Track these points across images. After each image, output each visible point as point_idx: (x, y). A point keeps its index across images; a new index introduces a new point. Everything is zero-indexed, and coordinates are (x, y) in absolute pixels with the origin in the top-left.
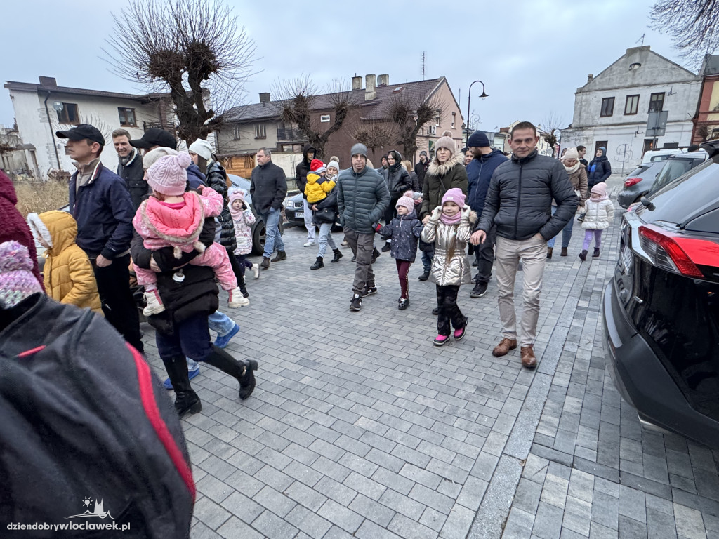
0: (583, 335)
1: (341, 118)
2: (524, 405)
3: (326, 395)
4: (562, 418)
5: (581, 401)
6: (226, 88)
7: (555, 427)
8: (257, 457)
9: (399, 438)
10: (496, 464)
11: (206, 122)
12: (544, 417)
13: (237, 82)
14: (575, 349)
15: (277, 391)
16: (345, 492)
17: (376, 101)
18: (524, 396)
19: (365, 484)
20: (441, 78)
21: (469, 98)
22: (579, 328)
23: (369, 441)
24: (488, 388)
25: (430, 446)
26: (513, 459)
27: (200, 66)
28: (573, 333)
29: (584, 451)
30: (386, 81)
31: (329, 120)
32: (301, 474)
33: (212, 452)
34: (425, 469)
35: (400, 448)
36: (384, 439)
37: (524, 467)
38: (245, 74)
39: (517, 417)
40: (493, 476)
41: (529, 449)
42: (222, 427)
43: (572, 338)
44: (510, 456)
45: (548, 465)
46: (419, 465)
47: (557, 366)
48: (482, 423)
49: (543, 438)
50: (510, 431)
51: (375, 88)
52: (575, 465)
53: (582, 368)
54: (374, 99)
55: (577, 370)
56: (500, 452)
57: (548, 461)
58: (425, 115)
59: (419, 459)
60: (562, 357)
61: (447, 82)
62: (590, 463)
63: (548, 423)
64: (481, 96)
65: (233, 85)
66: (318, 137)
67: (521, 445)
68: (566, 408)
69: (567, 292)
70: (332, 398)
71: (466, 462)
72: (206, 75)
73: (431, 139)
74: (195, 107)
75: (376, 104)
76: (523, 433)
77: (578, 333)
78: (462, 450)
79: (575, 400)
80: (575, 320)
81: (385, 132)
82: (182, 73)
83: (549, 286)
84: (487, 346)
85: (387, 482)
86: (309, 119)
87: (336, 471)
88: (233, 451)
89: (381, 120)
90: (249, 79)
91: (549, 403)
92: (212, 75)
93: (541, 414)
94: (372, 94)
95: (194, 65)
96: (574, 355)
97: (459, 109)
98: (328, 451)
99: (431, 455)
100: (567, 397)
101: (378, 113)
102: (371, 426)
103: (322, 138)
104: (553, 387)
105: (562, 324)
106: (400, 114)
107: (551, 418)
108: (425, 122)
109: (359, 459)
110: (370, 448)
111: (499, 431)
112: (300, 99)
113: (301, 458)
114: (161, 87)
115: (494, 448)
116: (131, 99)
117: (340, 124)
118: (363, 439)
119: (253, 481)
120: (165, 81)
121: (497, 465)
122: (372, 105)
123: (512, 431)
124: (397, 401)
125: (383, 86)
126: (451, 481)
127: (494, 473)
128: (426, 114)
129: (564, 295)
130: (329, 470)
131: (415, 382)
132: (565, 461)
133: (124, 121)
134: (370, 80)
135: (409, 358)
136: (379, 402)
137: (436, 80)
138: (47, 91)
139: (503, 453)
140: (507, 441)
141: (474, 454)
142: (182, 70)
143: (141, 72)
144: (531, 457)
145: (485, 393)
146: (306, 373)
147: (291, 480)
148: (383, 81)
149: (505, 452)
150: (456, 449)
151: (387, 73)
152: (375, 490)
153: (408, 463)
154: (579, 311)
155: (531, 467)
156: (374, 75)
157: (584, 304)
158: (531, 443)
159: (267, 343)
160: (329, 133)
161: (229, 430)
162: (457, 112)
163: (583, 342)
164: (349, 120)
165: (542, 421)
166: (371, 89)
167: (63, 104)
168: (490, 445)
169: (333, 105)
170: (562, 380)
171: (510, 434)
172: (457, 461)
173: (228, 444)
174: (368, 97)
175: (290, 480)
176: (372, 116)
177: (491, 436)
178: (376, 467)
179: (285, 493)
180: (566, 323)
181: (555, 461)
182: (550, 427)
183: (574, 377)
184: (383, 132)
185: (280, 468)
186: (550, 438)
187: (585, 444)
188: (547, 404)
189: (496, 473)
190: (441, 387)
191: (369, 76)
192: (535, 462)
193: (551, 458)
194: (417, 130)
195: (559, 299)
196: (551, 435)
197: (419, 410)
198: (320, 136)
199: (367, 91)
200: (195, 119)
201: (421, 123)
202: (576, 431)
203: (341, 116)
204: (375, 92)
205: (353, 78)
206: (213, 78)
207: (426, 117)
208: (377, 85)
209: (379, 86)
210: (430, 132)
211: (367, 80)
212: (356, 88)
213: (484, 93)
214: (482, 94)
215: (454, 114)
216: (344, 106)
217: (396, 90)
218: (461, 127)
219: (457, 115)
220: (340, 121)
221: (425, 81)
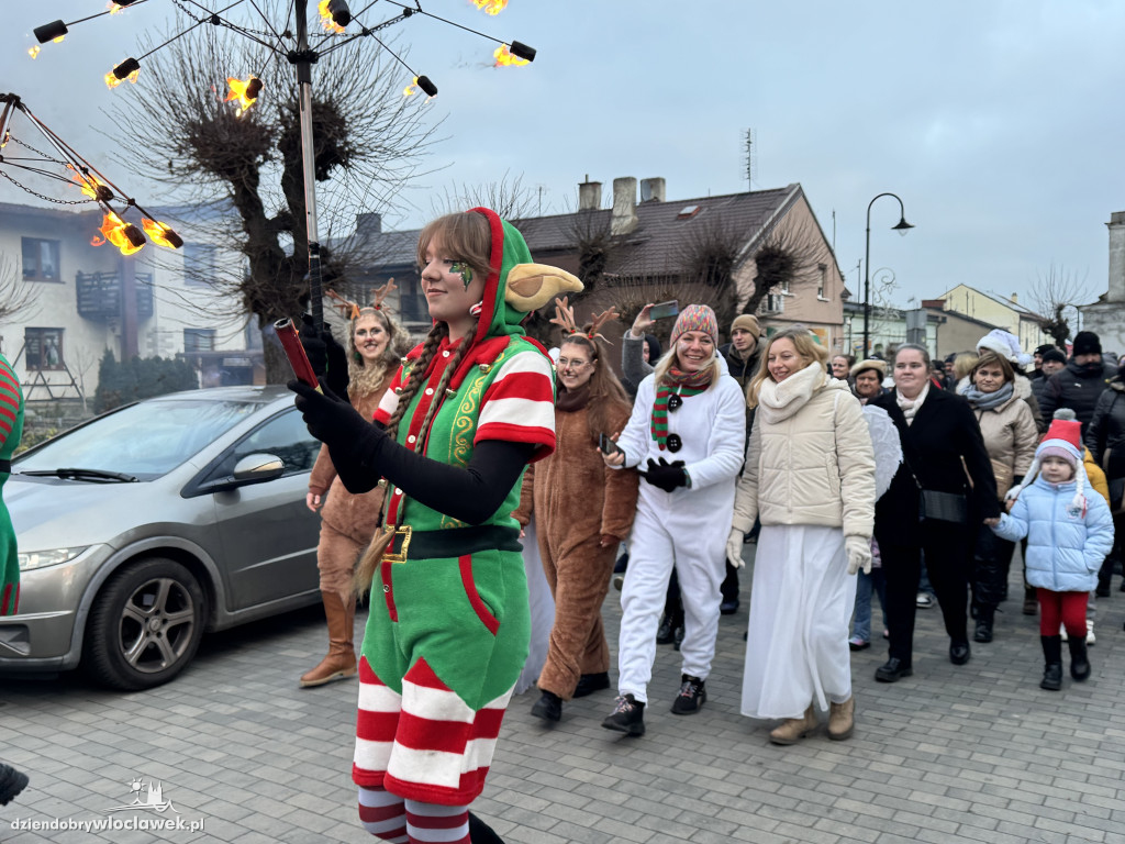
1: (592, 274)
17: (639, 237)
20: (791, 187)
21: (868, 230)
30: (658, 192)
51: (636, 209)
61: (804, 197)
64: (897, 228)
72: (327, 171)
73: (771, 324)
75: (635, 244)
82: (260, 164)
89: (675, 278)
92: (338, 172)
94: (628, 221)
97: (833, 256)
106: (715, 267)
108: (775, 283)
117: (590, 285)
122: (632, 243)
125: (652, 203)
128: (776, 267)
133: (31, 268)
134: (624, 190)
137: (781, 192)
142: (261, 159)
143: (182, 162)
148: (652, 193)
156: (634, 179)
162: (829, 262)
166: (629, 211)
174: (619, 226)
191: (621, 183)
199: (617, 212)
201: (766, 285)
203: (592, 268)
204: (636, 218)
205: (581, 185)
206: (340, 178)
207: (777, 273)
208: (639, 200)
209: (644, 204)
210: (770, 307)
211: (616, 190)
212: (588, 207)
213: (903, 220)
214: (898, 222)
215: (823, 268)
216: (601, 246)
217: (683, 212)
218: (838, 298)
219: (829, 271)
220: (592, 279)
221: (753, 193)
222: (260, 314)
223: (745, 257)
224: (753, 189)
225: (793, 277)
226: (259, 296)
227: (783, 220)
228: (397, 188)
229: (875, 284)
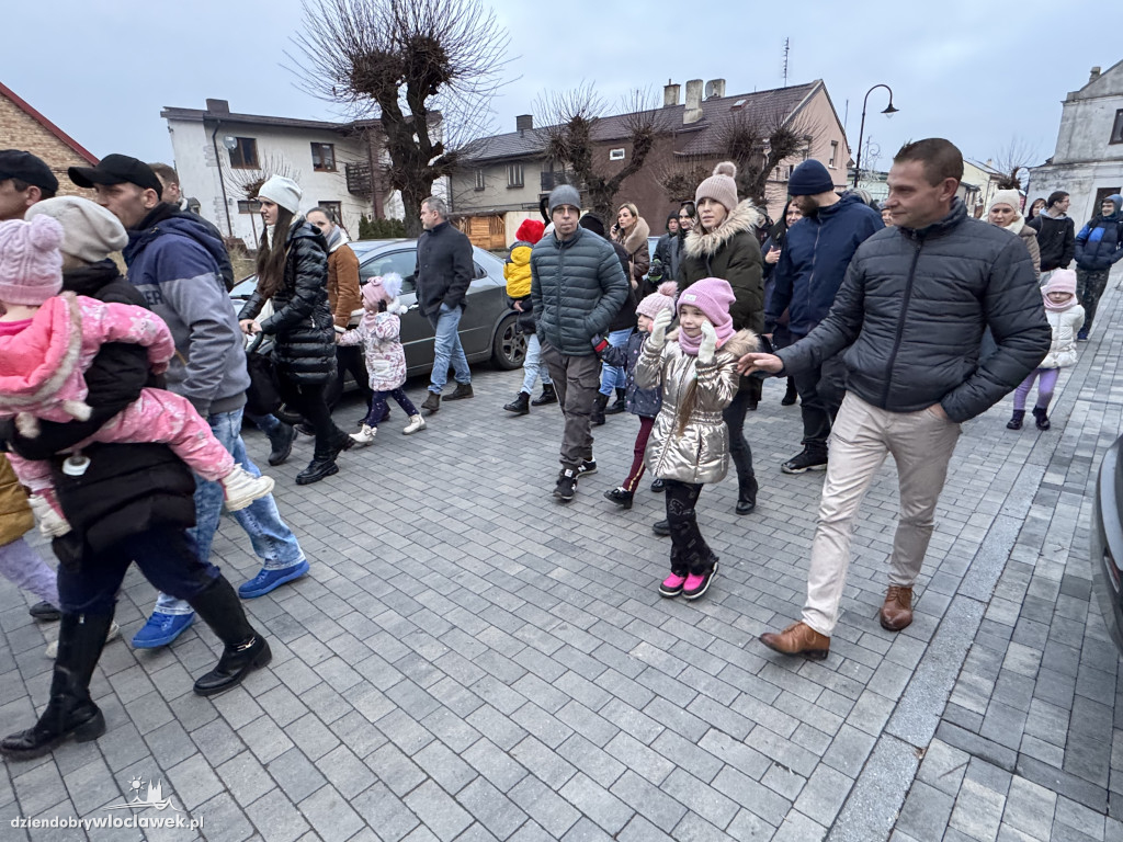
0: (1049, 535)
2: (929, 650)
3: (587, 601)
4: (999, 682)
5: (1039, 654)
6: (462, 108)
7: (986, 697)
8: (472, 688)
9: (703, 684)
10: (870, 749)
11: (431, 162)
12: (965, 676)
13: (480, 97)
14: (1032, 560)
15: (513, 586)
16: (608, 763)
17: (702, 125)
18: (930, 635)
19: (639, 754)
20: (815, 83)
21: (864, 114)
22: (1042, 521)
23: (653, 683)
24: (864, 614)
25: (754, 704)
26: (903, 744)
27: (424, 74)
28: (1031, 531)
29: (1040, 746)
30: (719, 90)
31: (621, 157)
32: (539, 724)
33: (408, 673)
34: (743, 742)
35: (703, 702)
36: (677, 683)
37: (921, 761)
38: (492, 84)
39: (916, 670)
40: (863, 769)
41: (933, 729)
42: (424, 635)
43: (1027, 537)
44: (896, 737)
45: (968, 763)
46: (734, 734)
47: (996, 586)
48: (849, 675)
49: (961, 714)
50: (899, 695)
51: (701, 101)
52: (1020, 769)
53: (1044, 594)
54: (703, 119)
55: (1034, 597)
56: (879, 729)
57: (968, 756)
58: (783, 145)
59: (735, 725)
60: (1007, 571)
61: (825, 89)
62: (1050, 770)
63: (974, 689)
64: (886, 111)
65: (474, 102)
66: (603, 184)
67: (919, 723)
68: (1010, 664)
69: (1023, 457)
70: (598, 607)
71: (816, 739)
72: (434, 87)
74: (416, 139)
75: (700, 130)
76: (923, 699)
77: (1040, 530)
78: (810, 718)
79: (1029, 651)
80: (1034, 506)
82: (400, 85)
83: (991, 443)
84: (868, 542)
85: (677, 757)
86: (589, 156)
87: (594, 728)
88: (438, 675)
90: (498, 92)
91: (977, 652)
92: (442, 88)
93: (961, 670)
94: (696, 113)
95: (417, 73)
96: (1031, 570)
97: (844, 135)
98: (585, 693)
99: (756, 720)
100: (1013, 645)
101: (704, 145)
102: (658, 658)
103: (609, 185)
104: (985, 624)
105: (1010, 512)
106: (741, 146)
107: (977, 678)
108: (783, 157)
109: (633, 712)
110: (653, 696)
111: (878, 691)
112: (578, 124)
113: (540, 699)
114: (367, 109)
115: (869, 721)
116: (329, 129)
117: (639, 163)
118: (643, 679)
119: (463, 727)
120: (373, 100)
121: (872, 752)
122: (695, 131)
123: (902, 695)
124: (704, 622)
125: (714, 99)
126: (786, 769)
127: (865, 763)
128: (785, 144)
129: (1017, 461)
130: (584, 723)
131: (736, 593)
132: (1001, 760)
133: (318, 163)
134: (694, 89)
135: (729, 551)
136: (673, 619)
137: (807, 87)
138: (215, 120)
139: (883, 731)
140: (893, 712)
141: (832, 727)
142: (399, 82)
143: (339, 86)
144: (936, 744)
145: (856, 622)
146: (559, 563)
147: (522, 734)
148: (715, 91)
149: (889, 730)
150: (798, 714)
151: (722, 78)
152: (654, 768)
153: (715, 728)
154: (1044, 491)
155: (934, 763)
156: (701, 81)
157: (1052, 478)
158: (938, 719)
159: (503, 509)
160: (621, 177)
161: (436, 642)
162: (840, 140)
163: (1048, 547)
164: (655, 154)
165: (962, 683)
166: (695, 104)
167: (237, 138)
168: (861, 714)
169: (630, 134)
170: (1005, 614)
171: (899, 699)
172: (800, 735)
173: (431, 663)
174: (688, 118)
175: (521, 732)
176: (694, 149)
177: (865, 700)
178: (661, 729)
179: (512, 752)
180: (1019, 511)
181: (981, 757)
182: (976, 695)
183: (1027, 608)
185: (507, 712)
186: (975, 716)
187: (1041, 732)
188: (972, 653)
189: (869, 765)
190: (780, 605)
191: (692, 84)
192: (943, 756)
193: (974, 750)
194: (768, 171)
195: (1006, 467)
196: (975, 709)
197: (740, 640)
198: (606, 183)
199: (687, 107)
200: (415, 157)
201: (775, 159)
202: (1026, 708)
204: (701, 110)
205: (666, 87)
206: (444, 92)
207: (784, 149)
208: (704, 98)
209: (708, 99)
211: (688, 90)
212: (670, 103)
213: (890, 105)
214: (887, 107)
215: (835, 144)
216: (648, 133)
217: (736, 104)
218: (845, 167)
219: (840, 145)
220: (640, 157)
221: (786, 88)
224: (788, 85)
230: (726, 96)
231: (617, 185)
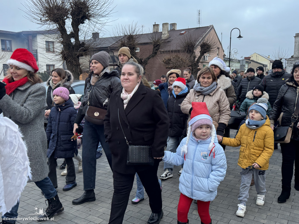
1: (156, 50)
13: (101, 25)
17: (169, 40)
20: (210, 26)
21: (231, 38)
30: (175, 27)
31: (139, 51)
51: (168, 32)
54: (168, 38)
61: (214, 29)
66: (142, 61)
72: (83, 21)
73: (204, 64)
75: (168, 42)
81: (182, 59)
82: (65, 19)
89: (179, 51)
92: (87, 21)
94: (166, 35)
95: (77, 15)
97: (221, 45)
101: (173, 47)
103: (144, 61)
106: (189, 48)
108: (205, 53)
112: (131, 37)
117: (156, 53)
122: (167, 41)
125: (173, 30)
128: (206, 48)
133: (4, 48)
137: (207, 27)
148: (173, 27)
151: (176, 23)
156: (168, 24)
160: (149, 58)
162: (220, 47)
166: (166, 32)
169: (152, 41)
174: (164, 37)
176: (167, 49)
184: (180, 59)
191: (164, 25)
198: (143, 61)
199: (163, 33)
200: (73, 48)
201: (203, 53)
203: (156, 48)
204: (168, 34)
205: (154, 25)
206: (87, 23)
207: (206, 50)
208: (169, 29)
209: (171, 30)
210: (204, 59)
211: (163, 27)
212: (155, 31)
213: (240, 35)
214: (239, 36)
215: (218, 48)
216: (159, 42)
217: (181, 33)
218: (222, 57)
219: (220, 49)
220: (156, 51)
221: (200, 28)
222: (66, 61)
223: (198, 45)
224: (201, 26)
225: (210, 51)
226: (66, 56)
227: (208, 35)
228: (103, 26)
229: (232, 53)
230: (177, 29)
231: (147, 62)
